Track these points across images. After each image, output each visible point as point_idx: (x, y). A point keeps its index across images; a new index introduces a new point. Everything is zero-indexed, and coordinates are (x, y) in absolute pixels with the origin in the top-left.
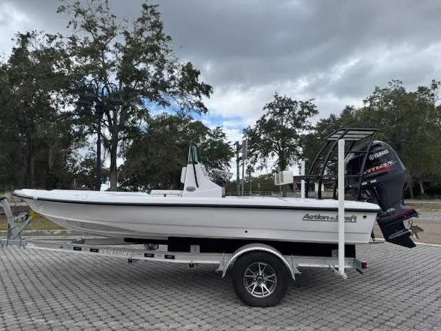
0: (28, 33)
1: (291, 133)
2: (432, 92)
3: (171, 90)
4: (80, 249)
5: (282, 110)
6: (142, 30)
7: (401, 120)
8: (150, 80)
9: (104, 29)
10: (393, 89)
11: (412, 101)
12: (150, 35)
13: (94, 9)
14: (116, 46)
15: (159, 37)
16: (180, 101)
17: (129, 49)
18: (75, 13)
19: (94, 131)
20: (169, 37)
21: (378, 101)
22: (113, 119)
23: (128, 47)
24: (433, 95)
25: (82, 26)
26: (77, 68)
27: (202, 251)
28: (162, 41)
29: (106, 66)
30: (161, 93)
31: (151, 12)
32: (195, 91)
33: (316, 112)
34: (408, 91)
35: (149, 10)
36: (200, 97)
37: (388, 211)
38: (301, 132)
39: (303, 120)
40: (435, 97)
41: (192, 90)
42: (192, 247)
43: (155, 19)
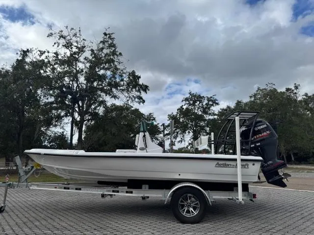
0: (28, 50)
1: (201, 118)
2: (295, 91)
3: (121, 88)
4: (68, 189)
5: (195, 102)
6: (102, 49)
7: (275, 109)
8: (107, 80)
9: (77, 47)
10: (269, 89)
11: (282, 97)
12: (108, 52)
13: (71, 35)
14: (85, 59)
15: (114, 53)
16: (126, 95)
17: (93, 61)
18: (59, 37)
19: (69, 115)
20: (120, 54)
21: (259, 96)
22: (81, 107)
23: (93, 59)
24: (295, 93)
25: (63, 46)
26: (60, 72)
27: (150, 188)
28: (116, 56)
29: (78, 72)
30: (114, 90)
31: (109, 37)
32: (137, 88)
33: (217, 104)
34: (279, 91)
35: (108, 36)
36: (140, 93)
37: (268, 163)
38: (208, 117)
39: (209, 108)
40: (297, 95)
41: (135, 88)
42: (144, 186)
43: (111, 42)
